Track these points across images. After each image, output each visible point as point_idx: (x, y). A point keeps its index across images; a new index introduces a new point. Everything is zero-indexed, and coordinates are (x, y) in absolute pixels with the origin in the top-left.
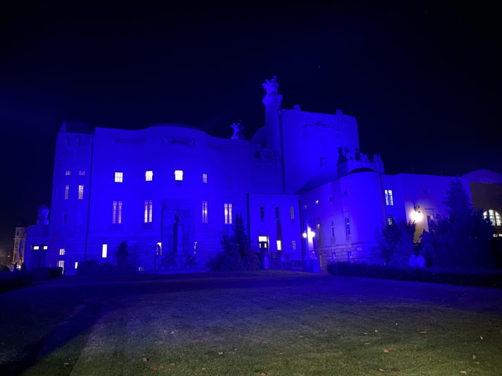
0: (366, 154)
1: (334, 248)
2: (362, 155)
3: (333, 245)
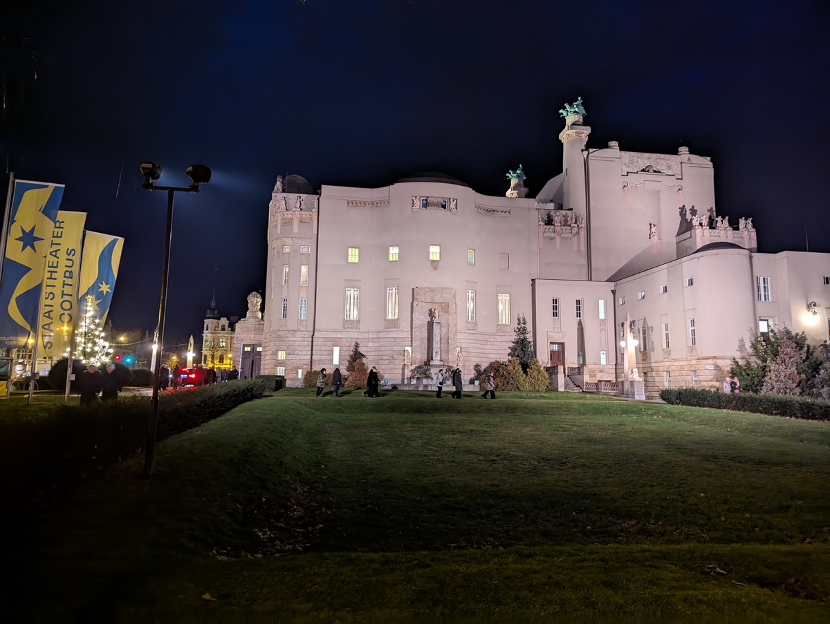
0: (727, 218)
1: (668, 364)
2: (719, 219)
3: (666, 360)
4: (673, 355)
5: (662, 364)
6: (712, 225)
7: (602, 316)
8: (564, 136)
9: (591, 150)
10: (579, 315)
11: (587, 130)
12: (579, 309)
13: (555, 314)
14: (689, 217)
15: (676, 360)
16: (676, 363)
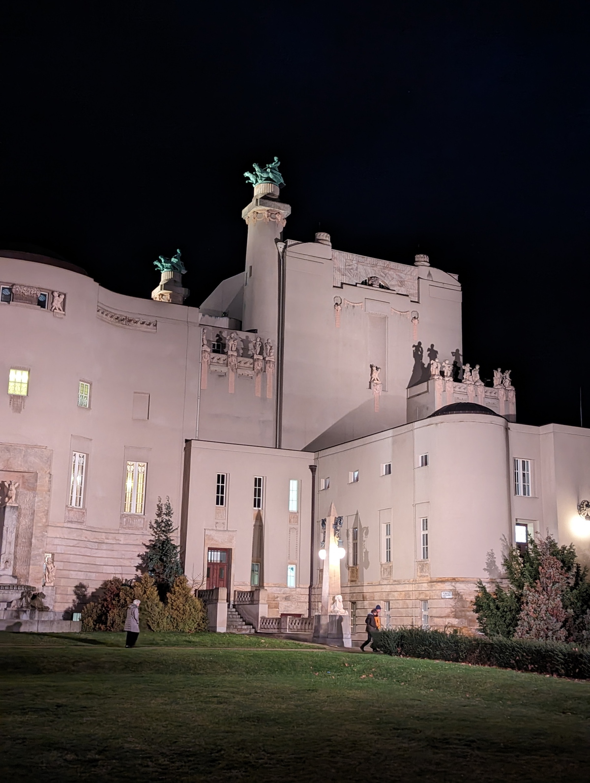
0: (478, 367)
1: (387, 588)
2: (467, 367)
3: (385, 582)
4: (396, 576)
5: (378, 588)
6: (457, 376)
7: (293, 507)
8: (248, 213)
9: (290, 242)
10: (257, 503)
11: (285, 211)
12: (257, 492)
13: (220, 501)
14: (426, 360)
15: (399, 583)
16: (400, 588)
